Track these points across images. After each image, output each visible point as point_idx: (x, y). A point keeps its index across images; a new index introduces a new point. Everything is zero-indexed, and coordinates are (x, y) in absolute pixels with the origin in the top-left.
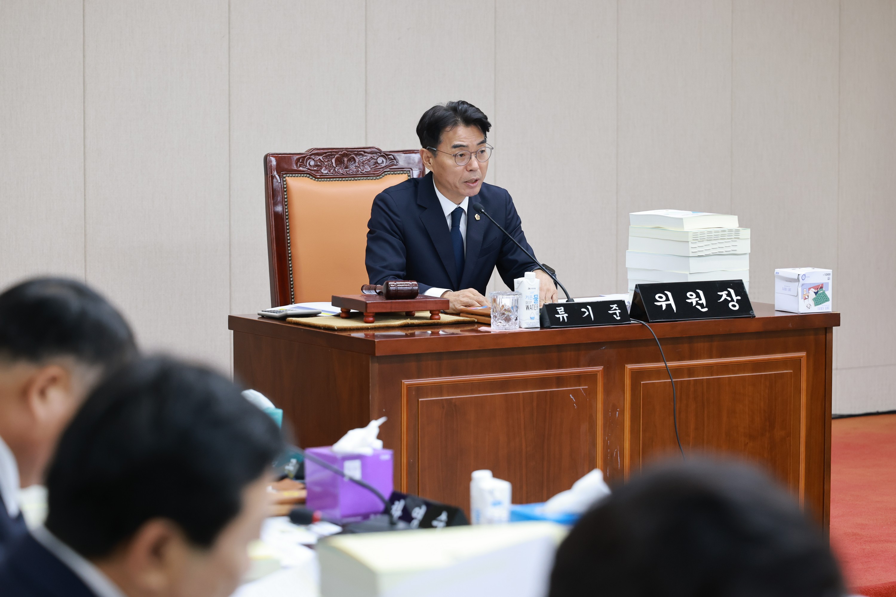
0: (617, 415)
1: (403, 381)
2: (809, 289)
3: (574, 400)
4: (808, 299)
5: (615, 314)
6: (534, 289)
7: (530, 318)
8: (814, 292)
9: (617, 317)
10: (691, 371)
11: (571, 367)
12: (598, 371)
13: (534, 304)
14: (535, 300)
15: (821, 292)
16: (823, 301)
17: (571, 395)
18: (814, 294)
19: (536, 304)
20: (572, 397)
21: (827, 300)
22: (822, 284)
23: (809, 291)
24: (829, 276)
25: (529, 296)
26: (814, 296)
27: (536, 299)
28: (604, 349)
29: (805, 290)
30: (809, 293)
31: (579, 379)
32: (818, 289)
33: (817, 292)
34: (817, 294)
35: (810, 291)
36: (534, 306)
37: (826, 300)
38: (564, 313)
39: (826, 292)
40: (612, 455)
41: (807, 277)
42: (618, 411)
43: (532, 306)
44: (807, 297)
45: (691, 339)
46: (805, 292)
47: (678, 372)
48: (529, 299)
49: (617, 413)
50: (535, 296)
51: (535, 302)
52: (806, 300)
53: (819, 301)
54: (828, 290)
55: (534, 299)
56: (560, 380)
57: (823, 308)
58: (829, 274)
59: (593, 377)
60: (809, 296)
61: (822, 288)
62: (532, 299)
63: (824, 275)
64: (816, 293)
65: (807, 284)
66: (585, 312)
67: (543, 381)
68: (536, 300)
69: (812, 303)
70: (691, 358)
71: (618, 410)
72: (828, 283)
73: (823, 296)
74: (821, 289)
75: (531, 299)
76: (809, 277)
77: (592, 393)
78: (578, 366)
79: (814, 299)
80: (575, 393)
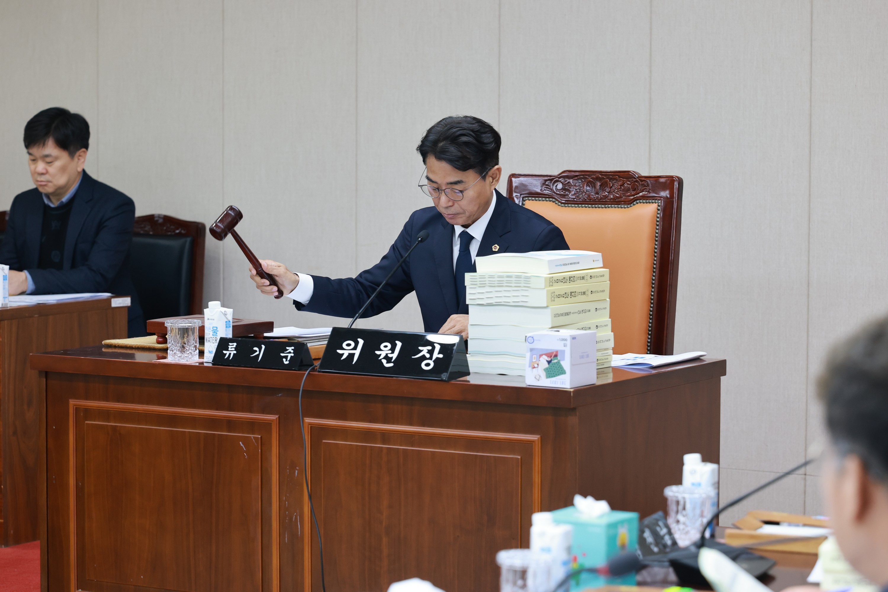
0: (296, 474)
1: (70, 400)
2: (541, 356)
3: (244, 448)
4: (537, 368)
5: (286, 357)
6: (213, 321)
7: (208, 352)
8: (547, 361)
9: (286, 361)
10: (385, 437)
11: (243, 411)
12: (272, 420)
13: (213, 337)
14: (213, 333)
15: (556, 361)
16: (557, 373)
17: (241, 443)
18: (547, 363)
19: (215, 337)
20: (242, 445)
21: (563, 372)
22: (557, 352)
23: (540, 357)
24: (565, 342)
25: (208, 328)
26: (546, 365)
27: (214, 331)
28: (281, 396)
29: (535, 357)
30: (540, 361)
31: (252, 426)
32: (551, 357)
33: (551, 360)
34: (551, 364)
35: (541, 359)
36: (212, 338)
37: (561, 372)
38: (234, 349)
39: (562, 363)
40: (291, 519)
41: (536, 340)
42: (297, 470)
43: (210, 338)
44: (536, 366)
45: (385, 399)
46: (534, 359)
47: (368, 435)
48: (208, 330)
49: (297, 471)
50: (214, 328)
51: (213, 334)
52: (535, 369)
53: (552, 372)
54: (564, 360)
55: (212, 331)
56: (231, 424)
57: (556, 383)
58: (566, 340)
59: (266, 426)
60: (539, 365)
61: (556, 356)
62: (211, 330)
63: (558, 340)
64: (549, 362)
65: (537, 349)
66: (256, 351)
67: (213, 423)
68: (215, 333)
69: (543, 374)
70: (385, 422)
71: (297, 468)
72: (563, 352)
73: (557, 366)
74: (556, 358)
75: (209, 330)
76: (540, 340)
77: (265, 443)
78: (251, 411)
79: (546, 370)
80: (246, 441)
